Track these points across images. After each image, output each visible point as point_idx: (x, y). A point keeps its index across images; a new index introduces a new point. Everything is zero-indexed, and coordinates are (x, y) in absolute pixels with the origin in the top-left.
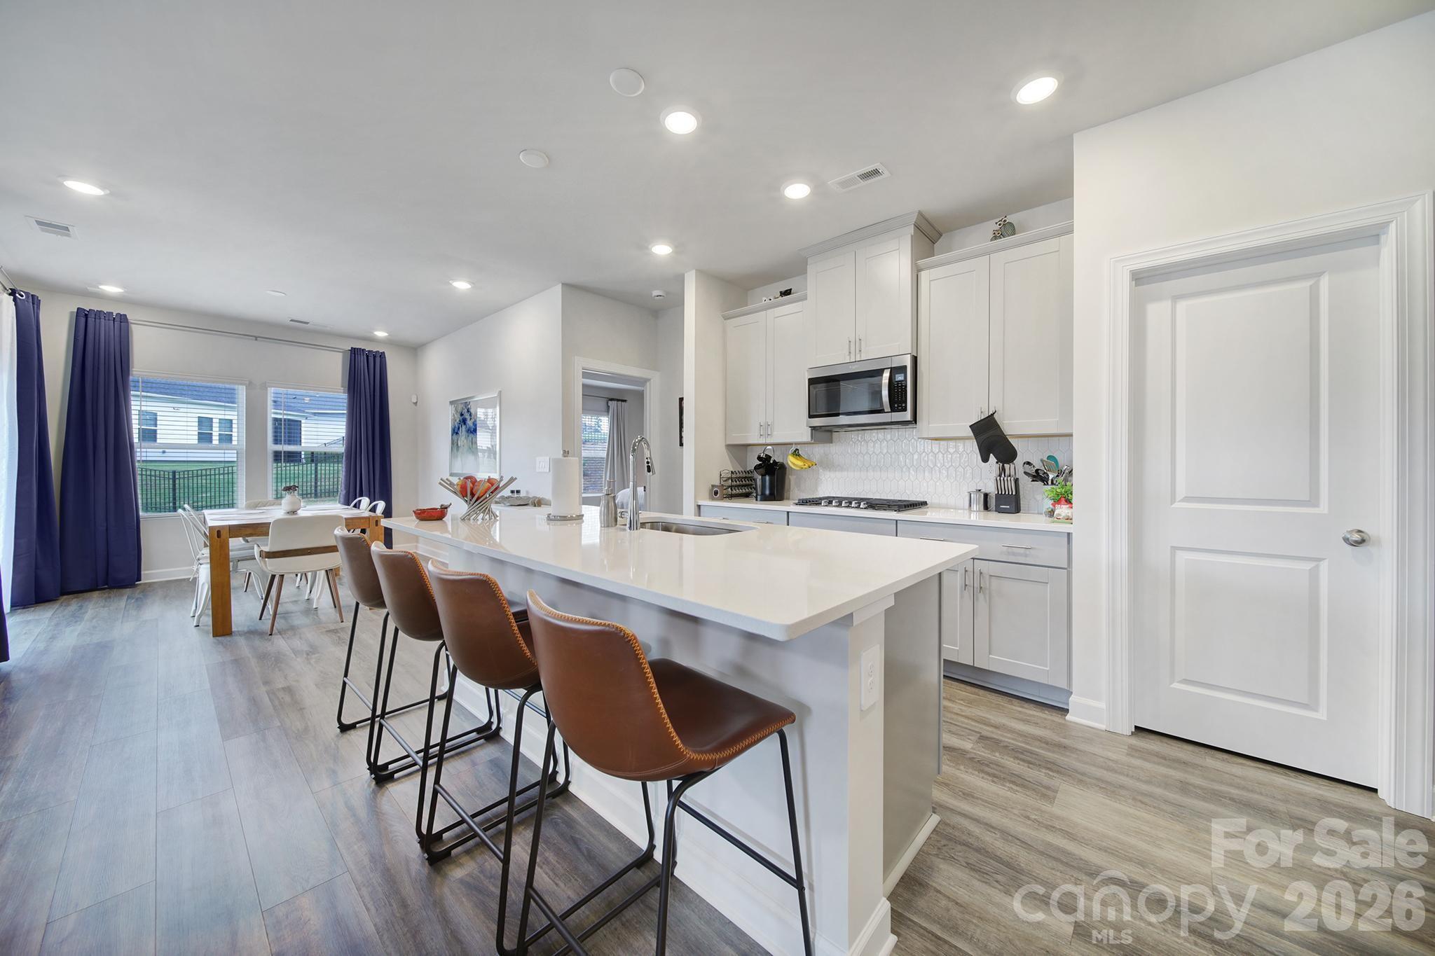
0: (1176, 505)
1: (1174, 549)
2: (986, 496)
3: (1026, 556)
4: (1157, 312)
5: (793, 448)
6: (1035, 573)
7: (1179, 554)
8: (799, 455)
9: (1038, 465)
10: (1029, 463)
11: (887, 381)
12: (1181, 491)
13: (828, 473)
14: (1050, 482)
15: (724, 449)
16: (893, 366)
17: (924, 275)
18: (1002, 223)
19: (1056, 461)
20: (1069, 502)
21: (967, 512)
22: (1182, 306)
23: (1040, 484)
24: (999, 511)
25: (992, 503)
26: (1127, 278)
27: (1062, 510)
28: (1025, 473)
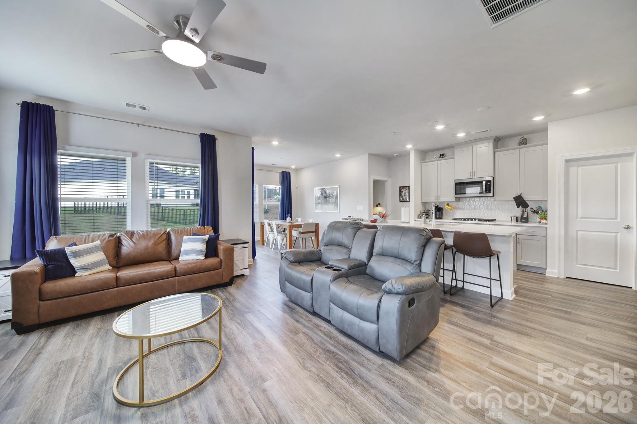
0: (578, 219)
1: (578, 231)
2: (517, 218)
3: (533, 233)
4: (573, 170)
5: (447, 203)
6: (535, 238)
7: (579, 232)
8: (448, 205)
9: (535, 209)
10: (532, 208)
11: (485, 184)
12: (579, 216)
13: (458, 211)
14: (539, 214)
15: (420, 203)
16: (486, 180)
17: (496, 154)
18: (523, 138)
19: (541, 208)
20: (545, 219)
21: (510, 222)
22: (580, 168)
23: (535, 214)
24: (522, 222)
25: (519, 219)
26: (564, 161)
27: (544, 221)
28: (531, 211)
